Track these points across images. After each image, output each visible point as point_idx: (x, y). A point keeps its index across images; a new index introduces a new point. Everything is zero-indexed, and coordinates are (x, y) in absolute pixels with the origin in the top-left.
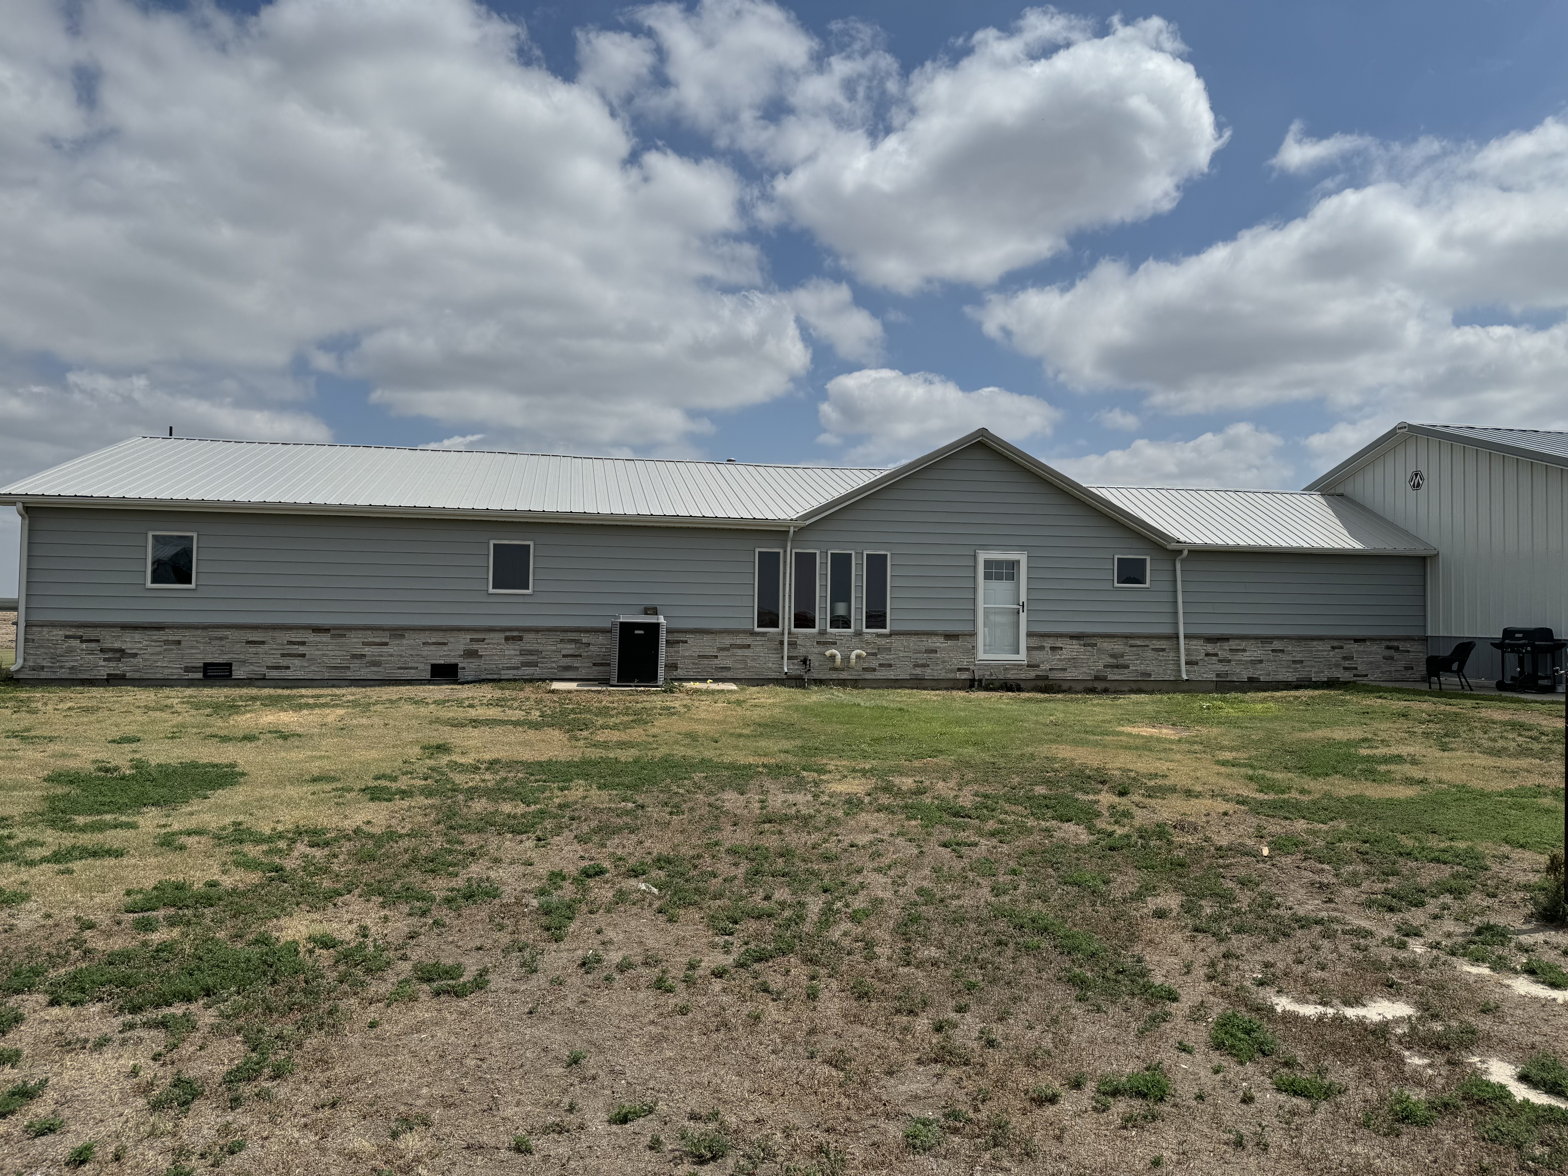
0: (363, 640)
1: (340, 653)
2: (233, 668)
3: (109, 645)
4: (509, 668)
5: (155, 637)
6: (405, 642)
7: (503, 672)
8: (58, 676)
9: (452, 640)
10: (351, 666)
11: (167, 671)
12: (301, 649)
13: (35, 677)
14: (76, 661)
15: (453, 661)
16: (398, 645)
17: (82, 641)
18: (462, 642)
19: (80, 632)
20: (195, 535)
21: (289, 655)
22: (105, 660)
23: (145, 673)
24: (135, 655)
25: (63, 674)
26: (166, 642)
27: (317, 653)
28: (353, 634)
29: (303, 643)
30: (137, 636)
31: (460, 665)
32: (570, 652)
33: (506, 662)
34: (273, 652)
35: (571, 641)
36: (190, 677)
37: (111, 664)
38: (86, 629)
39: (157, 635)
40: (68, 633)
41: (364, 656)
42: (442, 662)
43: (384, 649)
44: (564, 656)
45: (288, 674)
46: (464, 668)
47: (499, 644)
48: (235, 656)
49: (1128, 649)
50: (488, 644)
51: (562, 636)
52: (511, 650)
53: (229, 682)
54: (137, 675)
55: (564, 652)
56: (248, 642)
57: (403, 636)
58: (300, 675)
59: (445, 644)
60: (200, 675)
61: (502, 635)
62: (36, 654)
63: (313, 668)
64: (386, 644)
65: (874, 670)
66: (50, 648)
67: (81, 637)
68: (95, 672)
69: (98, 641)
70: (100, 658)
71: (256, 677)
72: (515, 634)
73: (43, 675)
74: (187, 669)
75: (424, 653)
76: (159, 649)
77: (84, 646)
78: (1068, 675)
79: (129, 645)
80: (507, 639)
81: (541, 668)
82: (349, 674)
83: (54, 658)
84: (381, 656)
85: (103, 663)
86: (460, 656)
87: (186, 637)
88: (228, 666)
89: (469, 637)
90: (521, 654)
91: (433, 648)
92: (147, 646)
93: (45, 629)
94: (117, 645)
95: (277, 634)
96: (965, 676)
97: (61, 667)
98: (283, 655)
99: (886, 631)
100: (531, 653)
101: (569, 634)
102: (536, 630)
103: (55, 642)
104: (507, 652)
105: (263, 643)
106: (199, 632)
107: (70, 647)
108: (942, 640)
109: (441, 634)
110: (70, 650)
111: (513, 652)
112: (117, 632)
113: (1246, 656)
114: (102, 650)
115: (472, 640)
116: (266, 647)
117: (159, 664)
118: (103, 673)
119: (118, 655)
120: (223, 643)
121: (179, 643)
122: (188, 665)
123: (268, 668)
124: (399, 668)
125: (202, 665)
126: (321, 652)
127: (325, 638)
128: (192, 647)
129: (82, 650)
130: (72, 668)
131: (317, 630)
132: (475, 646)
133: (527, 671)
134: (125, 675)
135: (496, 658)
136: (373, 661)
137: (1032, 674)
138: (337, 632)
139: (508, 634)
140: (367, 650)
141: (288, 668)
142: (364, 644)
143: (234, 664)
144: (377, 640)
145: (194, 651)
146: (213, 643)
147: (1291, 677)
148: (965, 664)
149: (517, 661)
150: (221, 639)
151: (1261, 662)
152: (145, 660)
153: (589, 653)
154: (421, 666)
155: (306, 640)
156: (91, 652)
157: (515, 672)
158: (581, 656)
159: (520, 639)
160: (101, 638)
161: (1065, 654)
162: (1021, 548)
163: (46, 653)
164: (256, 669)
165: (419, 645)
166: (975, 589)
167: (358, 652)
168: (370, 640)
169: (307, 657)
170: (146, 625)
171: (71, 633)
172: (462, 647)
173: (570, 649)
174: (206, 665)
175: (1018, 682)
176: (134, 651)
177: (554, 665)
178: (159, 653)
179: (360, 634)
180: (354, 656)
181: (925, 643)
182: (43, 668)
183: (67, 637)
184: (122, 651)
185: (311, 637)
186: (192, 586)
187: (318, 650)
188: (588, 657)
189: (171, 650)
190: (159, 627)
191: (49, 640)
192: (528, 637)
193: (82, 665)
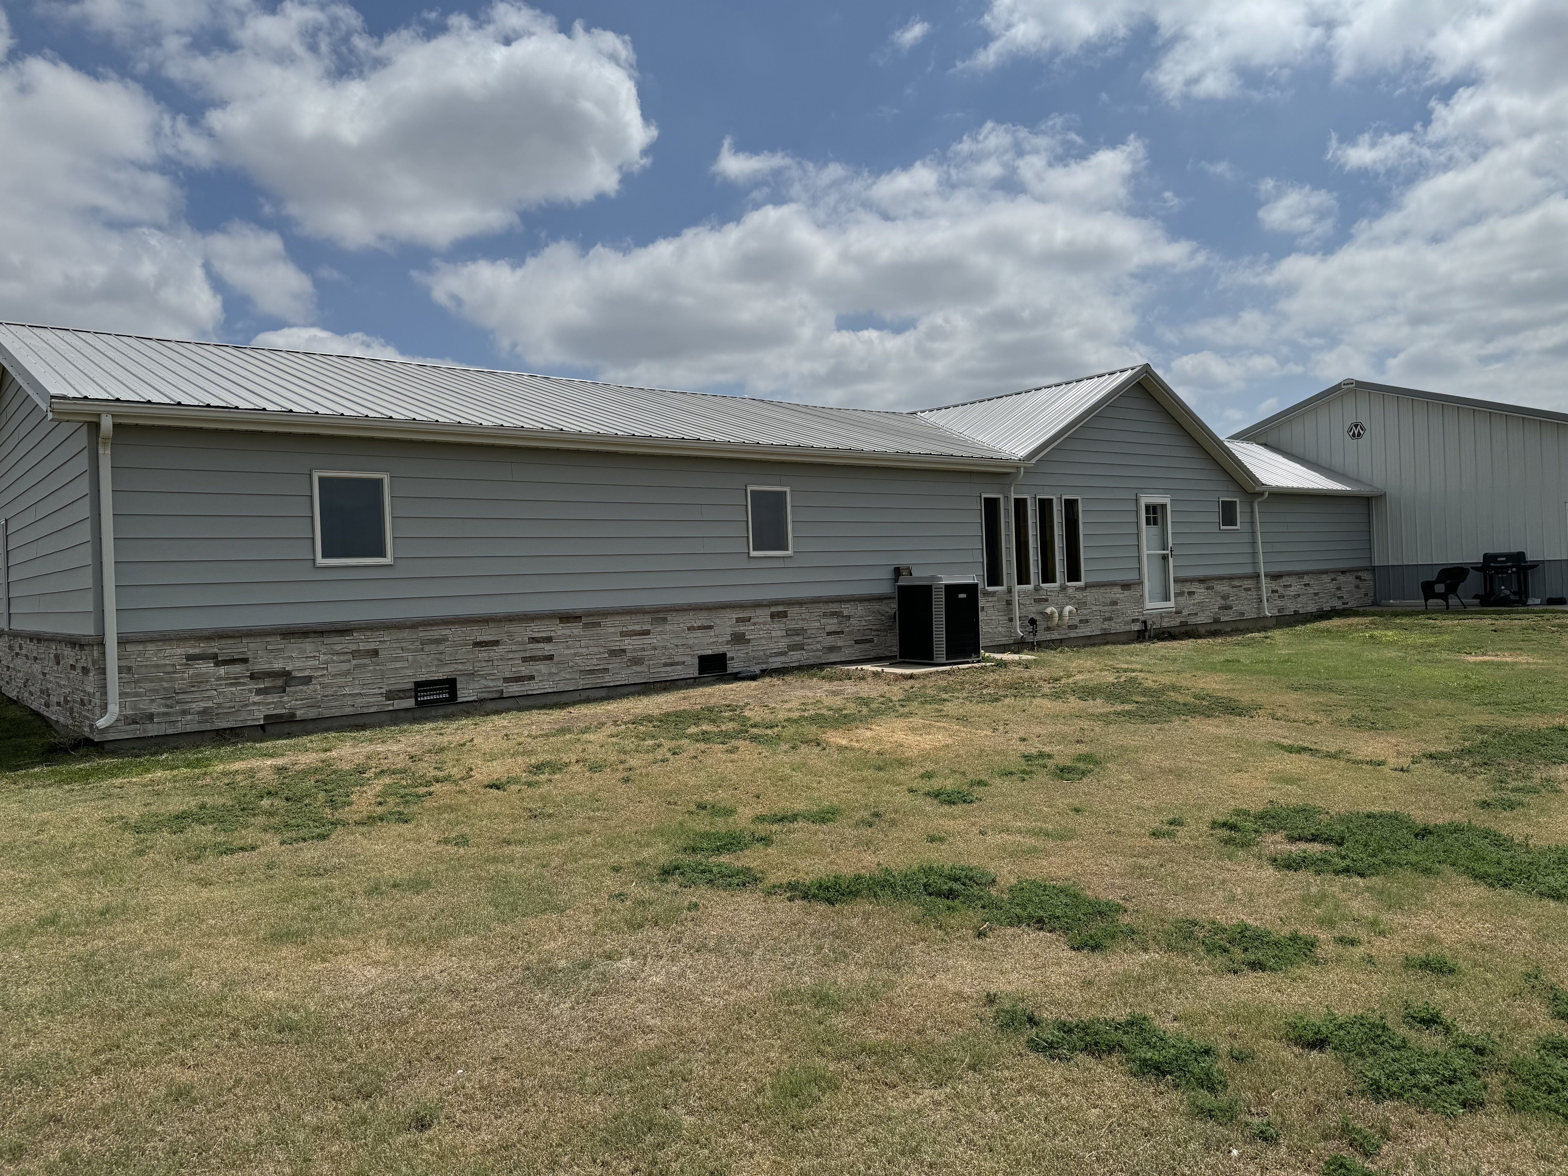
0: (620, 629)
1: (596, 650)
2: (459, 686)
3: (265, 667)
4: (777, 654)
5: (338, 648)
6: (668, 627)
7: (771, 660)
8: (179, 728)
9: (718, 621)
10: (610, 666)
11: (359, 701)
12: (548, 649)
13: (138, 734)
14: (210, 698)
15: (721, 649)
16: (661, 633)
17: (218, 664)
18: (726, 624)
19: (213, 648)
20: (386, 477)
21: (532, 659)
22: (259, 692)
23: (326, 708)
24: (308, 680)
25: (189, 723)
26: (356, 654)
27: (567, 652)
28: (608, 621)
29: (549, 640)
30: (308, 646)
31: (729, 655)
32: (833, 628)
33: (774, 647)
34: (511, 656)
35: (834, 614)
36: (396, 707)
37: (270, 699)
38: (223, 642)
39: (342, 644)
40: (191, 651)
41: (624, 651)
42: (710, 652)
43: (647, 640)
44: (829, 634)
45: (533, 687)
46: (733, 659)
47: (765, 624)
48: (460, 667)
49: (1231, 590)
50: (755, 624)
51: (824, 608)
52: (777, 630)
53: (451, 709)
54: (313, 713)
55: (829, 629)
56: (477, 644)
57: (665, 620)
58: (548, 686)
59: (710, 627)
60: (410, 703)
61: (767, 611)
62: (137, 695)
63: (564, 675)
64: (647, 633)
65: (1076, 627)
66: (162, 679)
67: (214, 657)
68: (243, 716)
69: (245, 661)
70: (250, 691)
71: (490, 696)
72: (781, 609)
73: (152, 730)
74: (391, 695)
75: (691, 642)
76: (345, 666)
77: (222, 671)
78: (1198, 619)
79: (298, 664)
80: (773, 616)
81: (808, 651)
82: (607, 679)
83: (171, 697)
84: (644, 649)
85: (257, 699)
86: (728, 643)
87: (385, 642)
88: (450, 685)
89: (735, 616)
90: (788, 635)
91: (699, 634)
92: (327, 663)
93: (151, 648)
94: (278, 665)
95: (515, 628)
96: (1136, 627)
97: (184, 713)
98: (525, 660)
99: (1081, 584)
100: (797, 632)
101: (831, 605)
102: (800, 603)
103: (169, 669)
104: (774, 634)
105: (496, 643)
106: (405, 634)
107: (197, 675)
108: (1120, 590)
109: (705, 614)
110: (198, 681)
111: (779, 633)
112: (275, 642)
113: (1292, 591)
114: (252, 677)
115: (738, 620)
116: (500, 649)
117: (347, 691)
118: (258, 716)
119: (280, 682)
120: (441, 648)
121: (375, 653)
122: (392, 687)
123: (506, 680)
124: (665, 665)
125: (411, 686)
126: (572, 651)
127: (576, 629)
128: (396, 659)
129: (219, 679)
130: (205, 712)
131: (567, 618)
132: (742, 628)
133: (795, 658)
134: (293, 715)
135: (763, 642)
136: (634, 658)
137: (1177, 622)
138: (590, 620)
139: (773, 609)
140: (628, 643)
141: (532, 678)
142: (623, 634)
143: (459, 679)
144: (637, 628)
145: (398, 665)
146: (427, 648)
147: (1312, 608)
148: (1136, 615)
149: (783, 644)
150: (438, 642)
151: (1299, 595)
152: (324, 686)
153: (851, 628)
154: (688, 660)
155: (553, 634)
156: (235, 682)
157: (782, 659)
158: (842, 632)
159: (784, 615)
160: (250, 655)
161: (1197, 598)
162: (1166, 491)
163: (156, 691)
164: (491, 684)
165: (684, 631)
166: (1138, 535)
167: (615, 646)
168: (630, 628)
169: (555, 659)
170: (324, 628)
171: (197, 651)
172: (729, 631)
173: (832, 624)
174: (418, 684)
175: (1169, 630)
176: (307, 673)
177: (819, 646)
178: (347, 673)
179: (617, 620)
180: (613, 653)
181: (1109, 595)
182: (151, 717)
183: (190, 658)
184: (286, 675)
185: (559, 630)
186: (388, 560)
187: (568, 648)
188: (851, 633)
189: (365, 665)
190: (343, 630)
191: (157, 666)
192: (793, 611)
193: (219, 705)
